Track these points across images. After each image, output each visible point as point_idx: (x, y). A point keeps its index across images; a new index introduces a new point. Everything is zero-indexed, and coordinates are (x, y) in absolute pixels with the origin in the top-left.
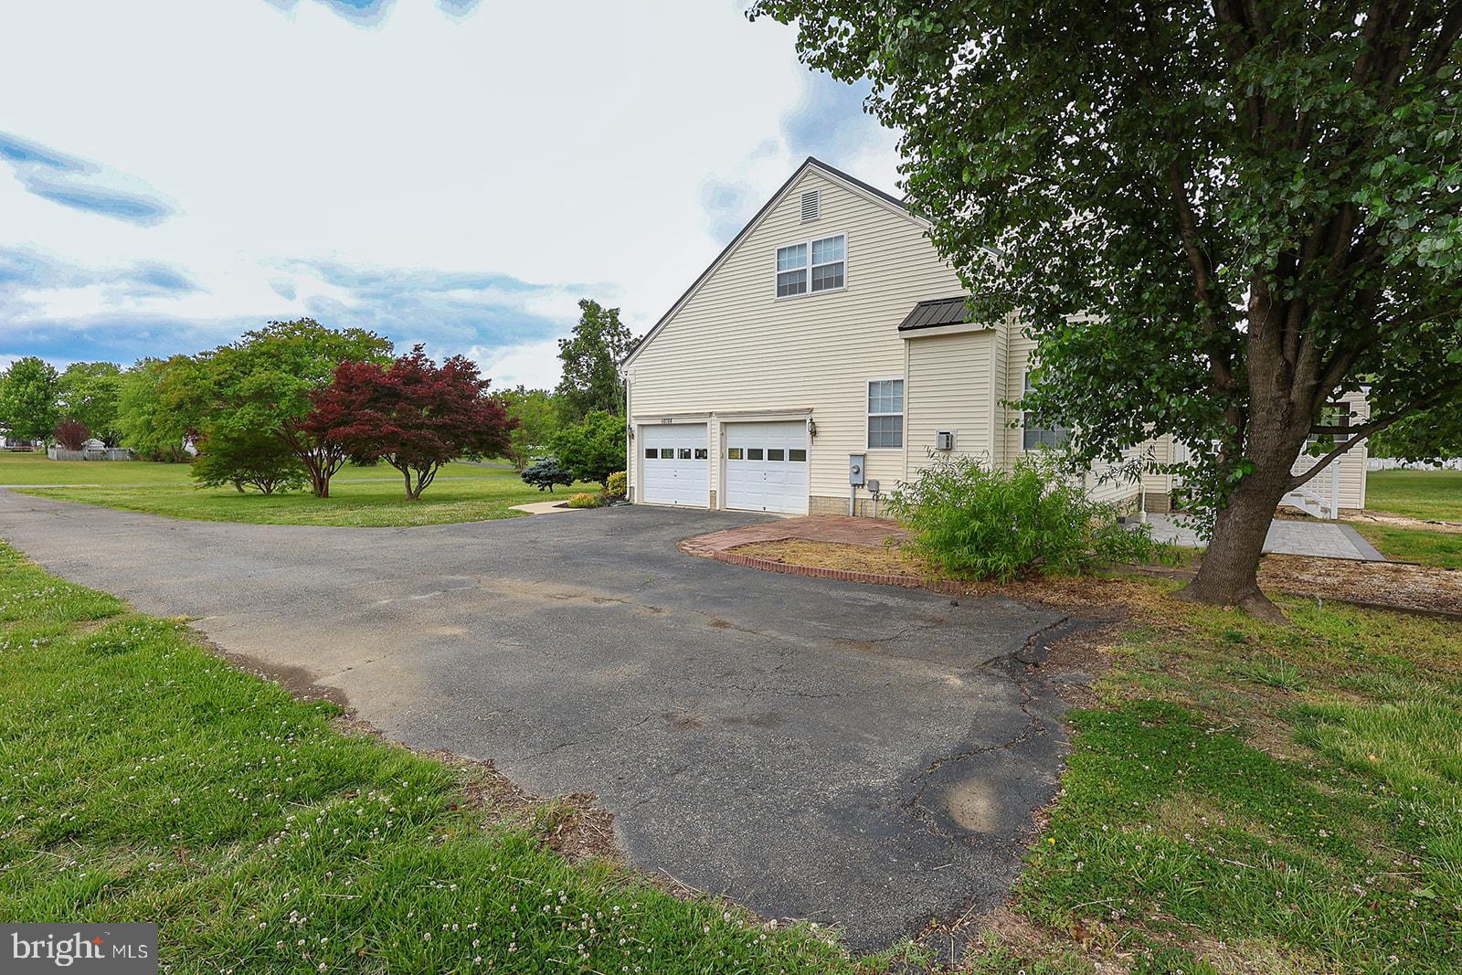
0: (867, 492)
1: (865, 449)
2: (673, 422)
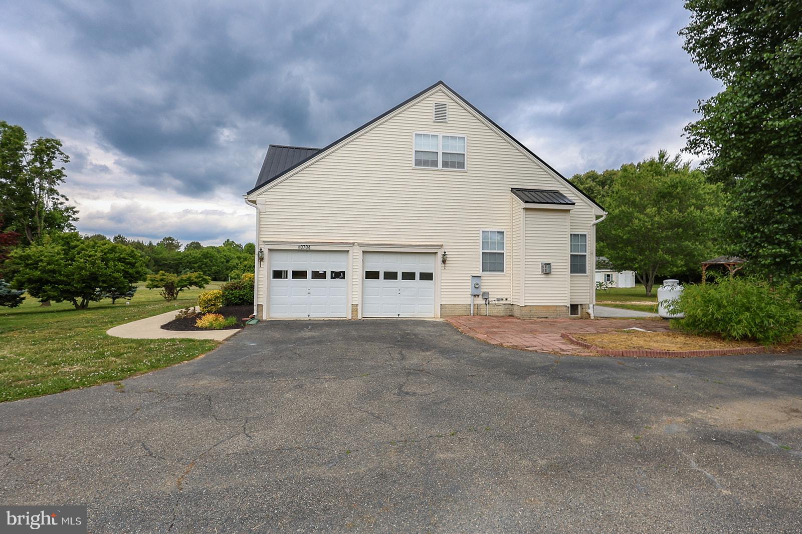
0: (481, 299)
1: (479, 272)
2: (312, 248)
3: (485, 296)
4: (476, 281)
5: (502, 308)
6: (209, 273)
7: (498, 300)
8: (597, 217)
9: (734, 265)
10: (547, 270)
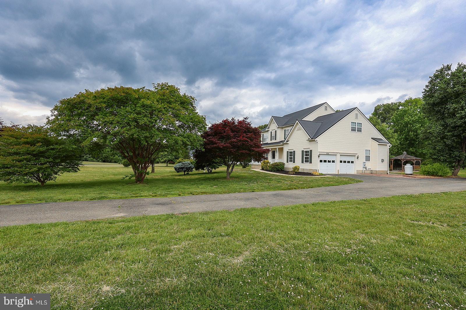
1: (365, 161)
2: (329, 154)
3: (366, 168)
4: (364, 163)
5: (369, 171)
6: (102, 157)
7: (369, 169)
8: (390, 146)
9: (403, 160)
10: (383, 161)
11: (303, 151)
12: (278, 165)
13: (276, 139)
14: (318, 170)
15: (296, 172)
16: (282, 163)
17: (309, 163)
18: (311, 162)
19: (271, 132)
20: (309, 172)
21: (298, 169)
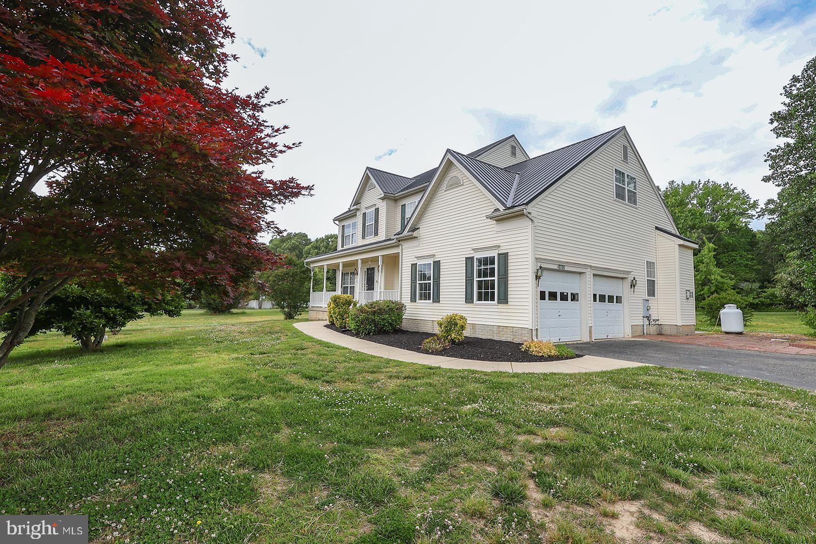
2: (566, 268)
4: (646, 303)
5: (656, 328)
7: (655, 320)
11: (469, 260)
12: (380, 312)
13: (376, 234)
14: (534, 333)
15: (453, 341)
16: (396, 303)
17: (496, 302)
18: (504, 299)
19: (364, 214)
20: (496, 338)
21: (463, 327)
